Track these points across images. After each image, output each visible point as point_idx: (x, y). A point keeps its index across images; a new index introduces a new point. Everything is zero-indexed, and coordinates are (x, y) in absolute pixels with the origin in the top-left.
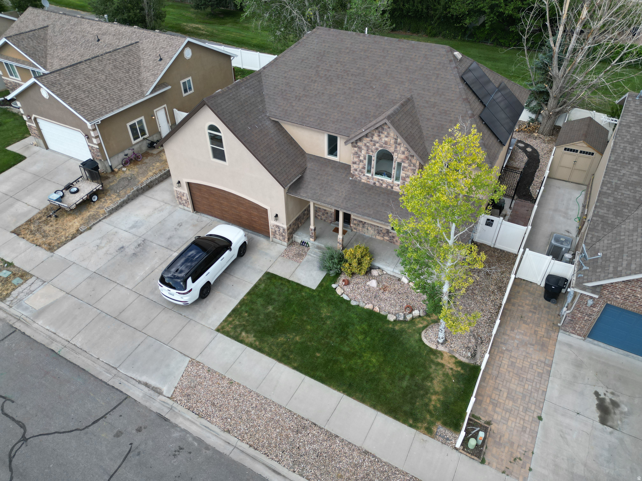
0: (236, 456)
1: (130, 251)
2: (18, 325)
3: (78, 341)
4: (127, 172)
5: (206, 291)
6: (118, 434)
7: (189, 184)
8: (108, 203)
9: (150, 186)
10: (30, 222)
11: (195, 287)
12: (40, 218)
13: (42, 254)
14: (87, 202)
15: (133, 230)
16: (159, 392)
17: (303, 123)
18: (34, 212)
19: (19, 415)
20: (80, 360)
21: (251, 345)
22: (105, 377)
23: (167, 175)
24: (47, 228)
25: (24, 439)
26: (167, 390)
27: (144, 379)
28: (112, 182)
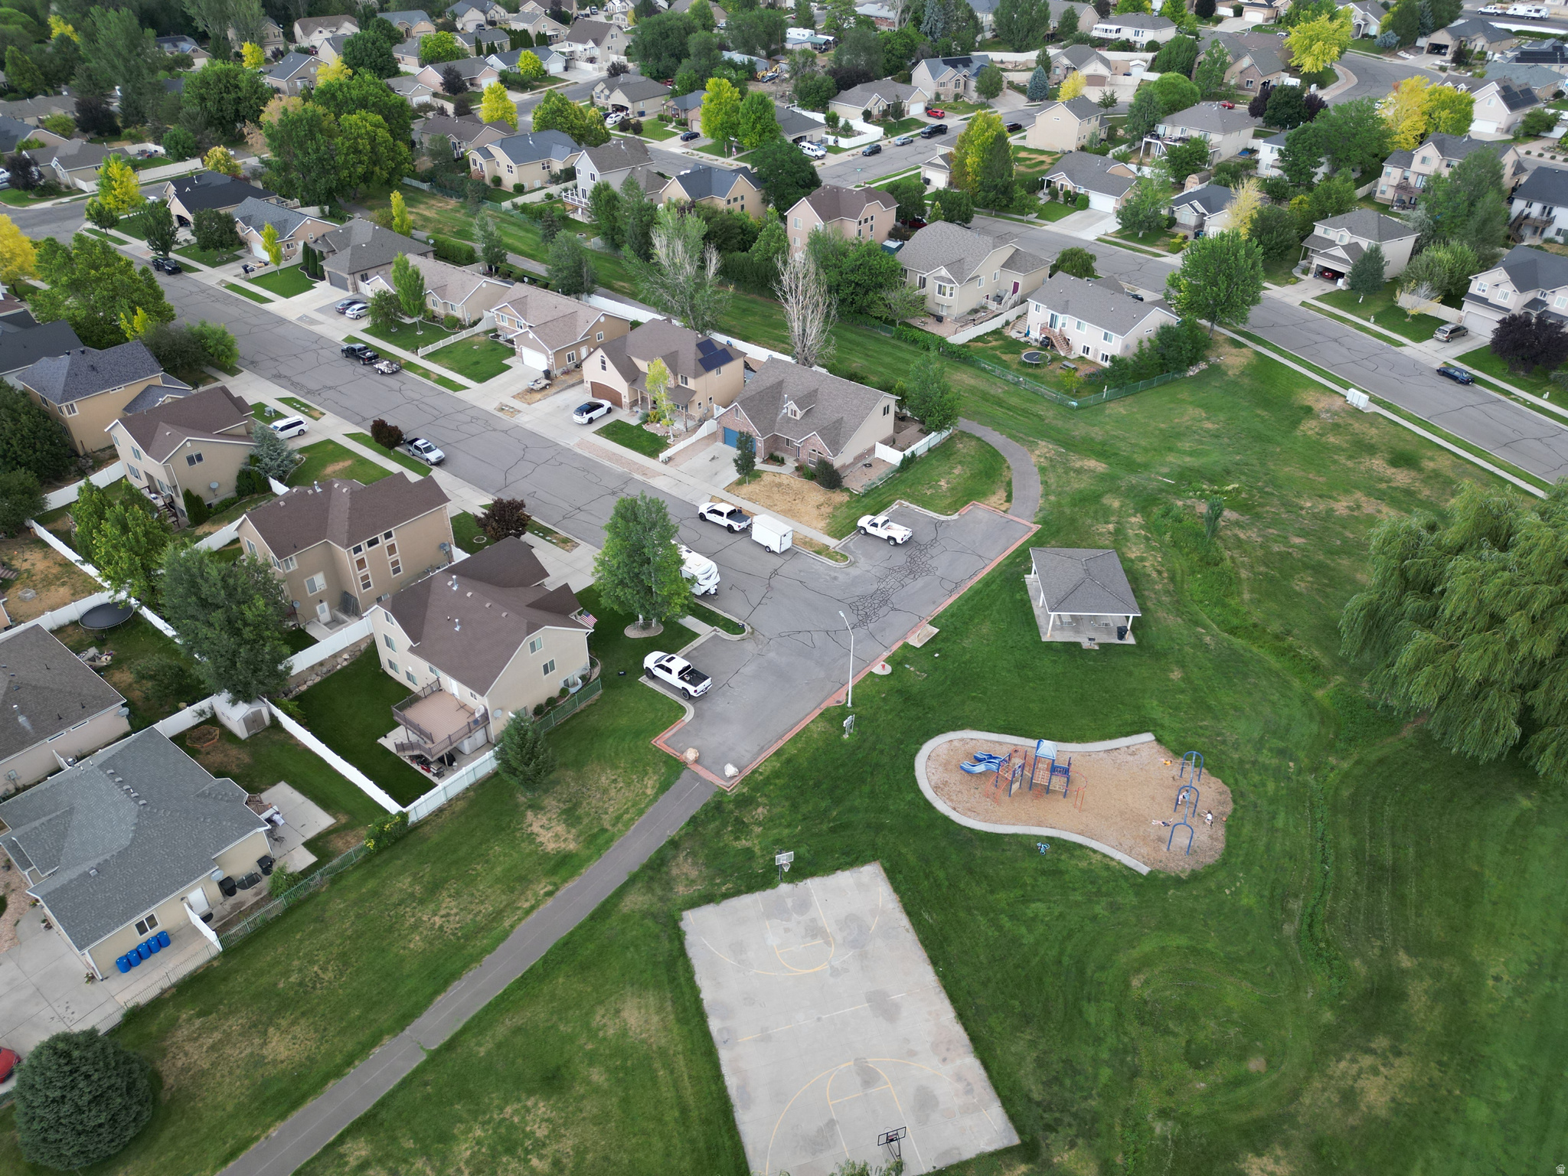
4: (565, 377)
5: (591, 421)
7: (592, 383)
8: (554, 390)
9: (573, 385)
11: (587, 417)
12: (524, 393)
14: (544, 388)
17: (638, 357)
18: (521, 390)
23: (582, 382)
24: (526, 396)
28: (556, 382)
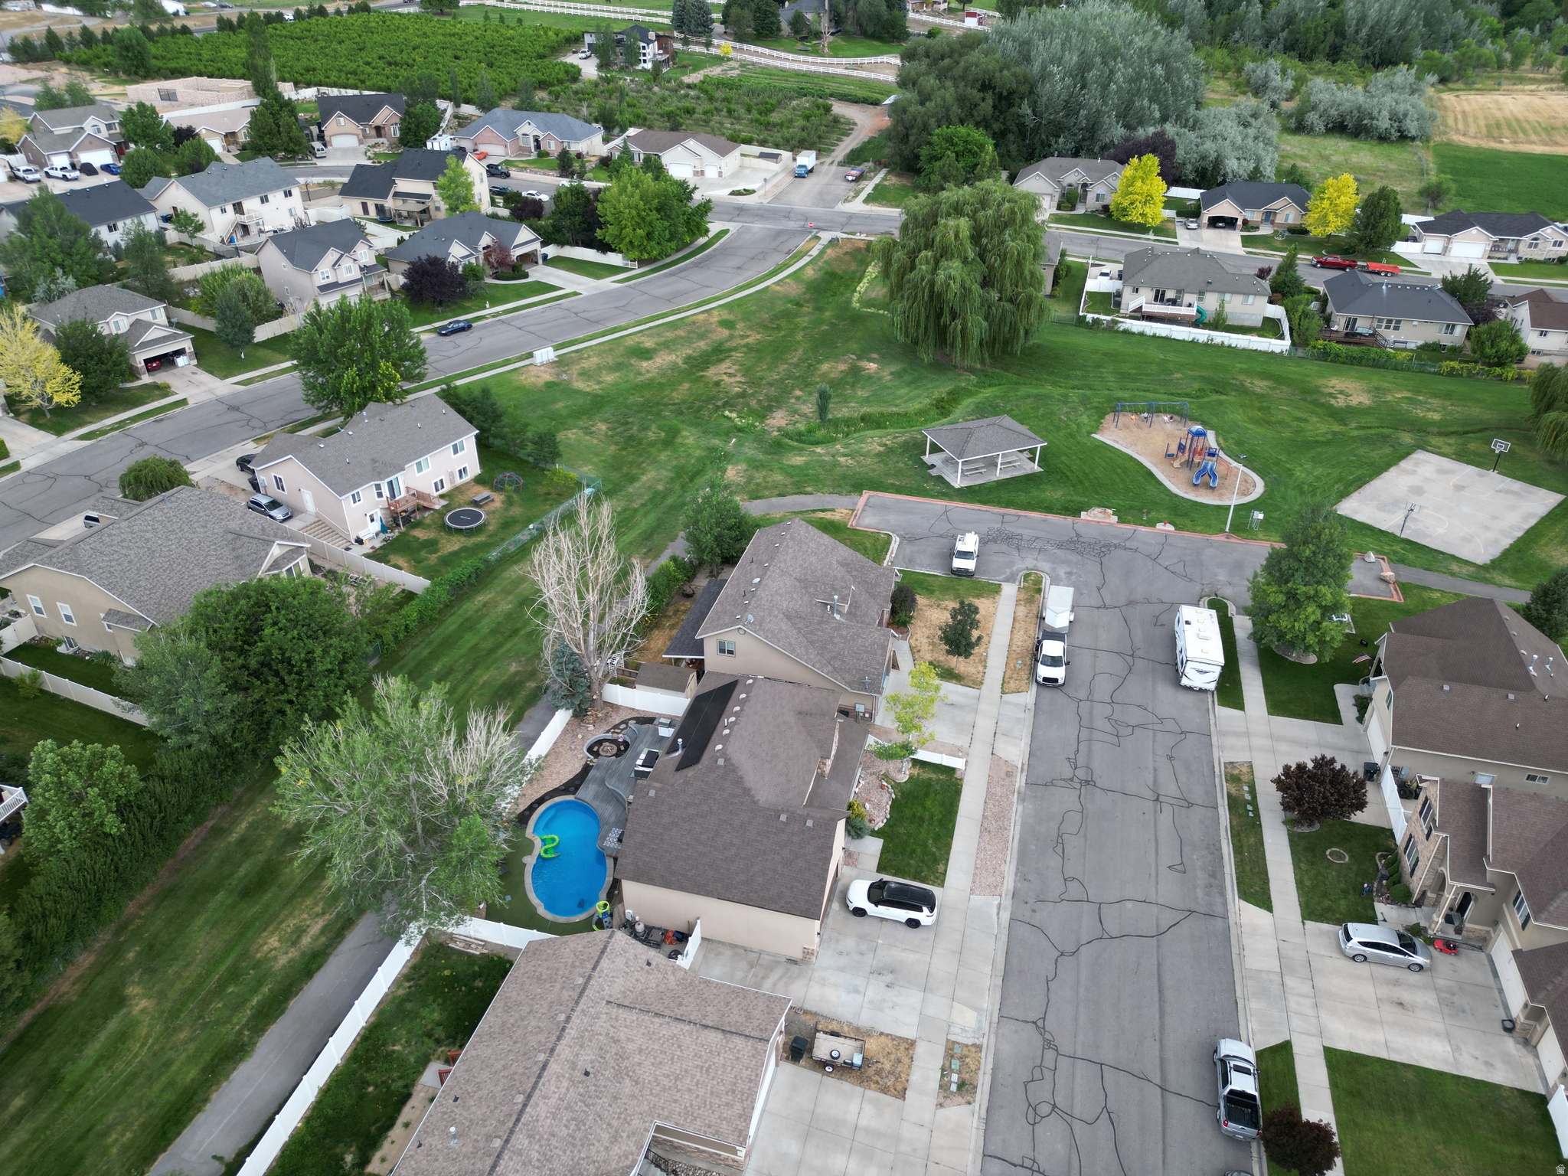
0: (1015, 855)
1: (889, 978)
2: (995, 1019)
3: (988, 969)
6: (1034, 911)
10: (884, 1090)
12: (877, 1082)
13: (920, 1049)
15: (862, 989)
16: (999, 906)
18: (871, 1094)
19: (1052, 967)
20: (1001, 959)
21: (946, 865)
22: (1004, 938)
24: (887, 1066)
25: (1062, 954)
26: (996, 901)
27: (995, 917)
